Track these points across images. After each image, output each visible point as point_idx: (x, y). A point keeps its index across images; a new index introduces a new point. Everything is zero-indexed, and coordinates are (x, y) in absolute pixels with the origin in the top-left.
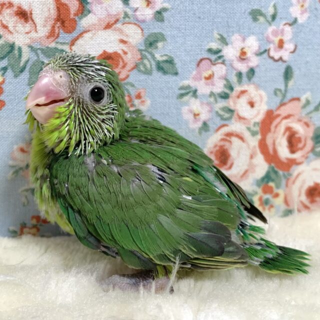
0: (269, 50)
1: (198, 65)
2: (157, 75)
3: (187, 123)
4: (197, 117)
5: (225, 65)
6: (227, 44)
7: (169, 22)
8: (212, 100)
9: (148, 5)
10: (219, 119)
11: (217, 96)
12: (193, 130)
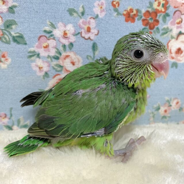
0: (81, 33)
1: (39, 39)
2: (13, 44)
3: (35, 72)
4: (41, 69)
5: (55, 40)
6: (55, 28)
7: (18, 14)
8: (49, 60)
9: (3, 3)
10: (54, 70)
11: (52, 58)
12: (40, 77)
